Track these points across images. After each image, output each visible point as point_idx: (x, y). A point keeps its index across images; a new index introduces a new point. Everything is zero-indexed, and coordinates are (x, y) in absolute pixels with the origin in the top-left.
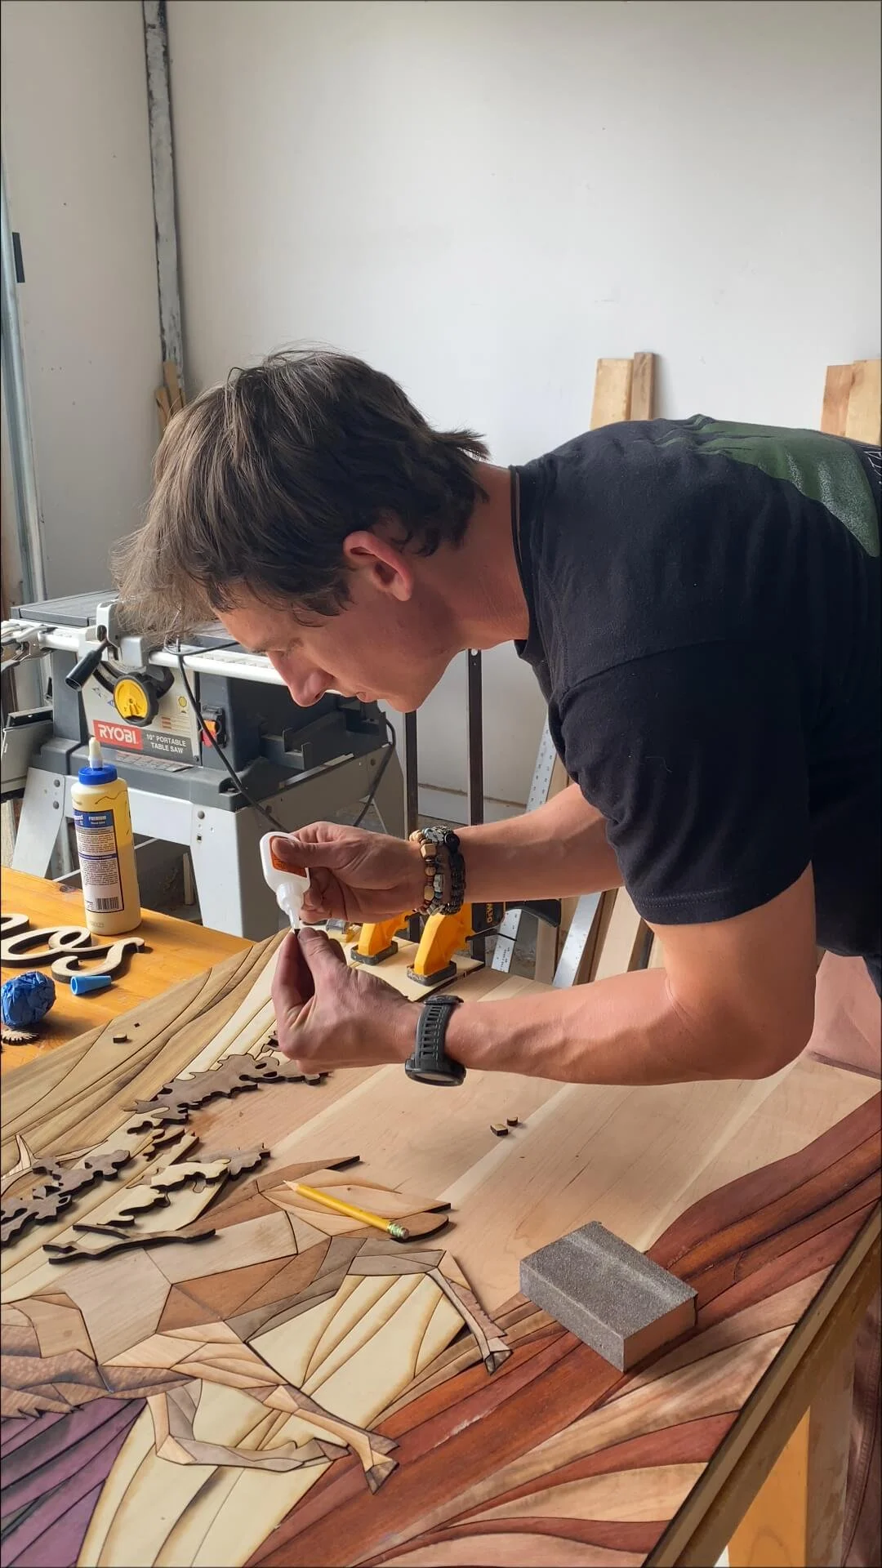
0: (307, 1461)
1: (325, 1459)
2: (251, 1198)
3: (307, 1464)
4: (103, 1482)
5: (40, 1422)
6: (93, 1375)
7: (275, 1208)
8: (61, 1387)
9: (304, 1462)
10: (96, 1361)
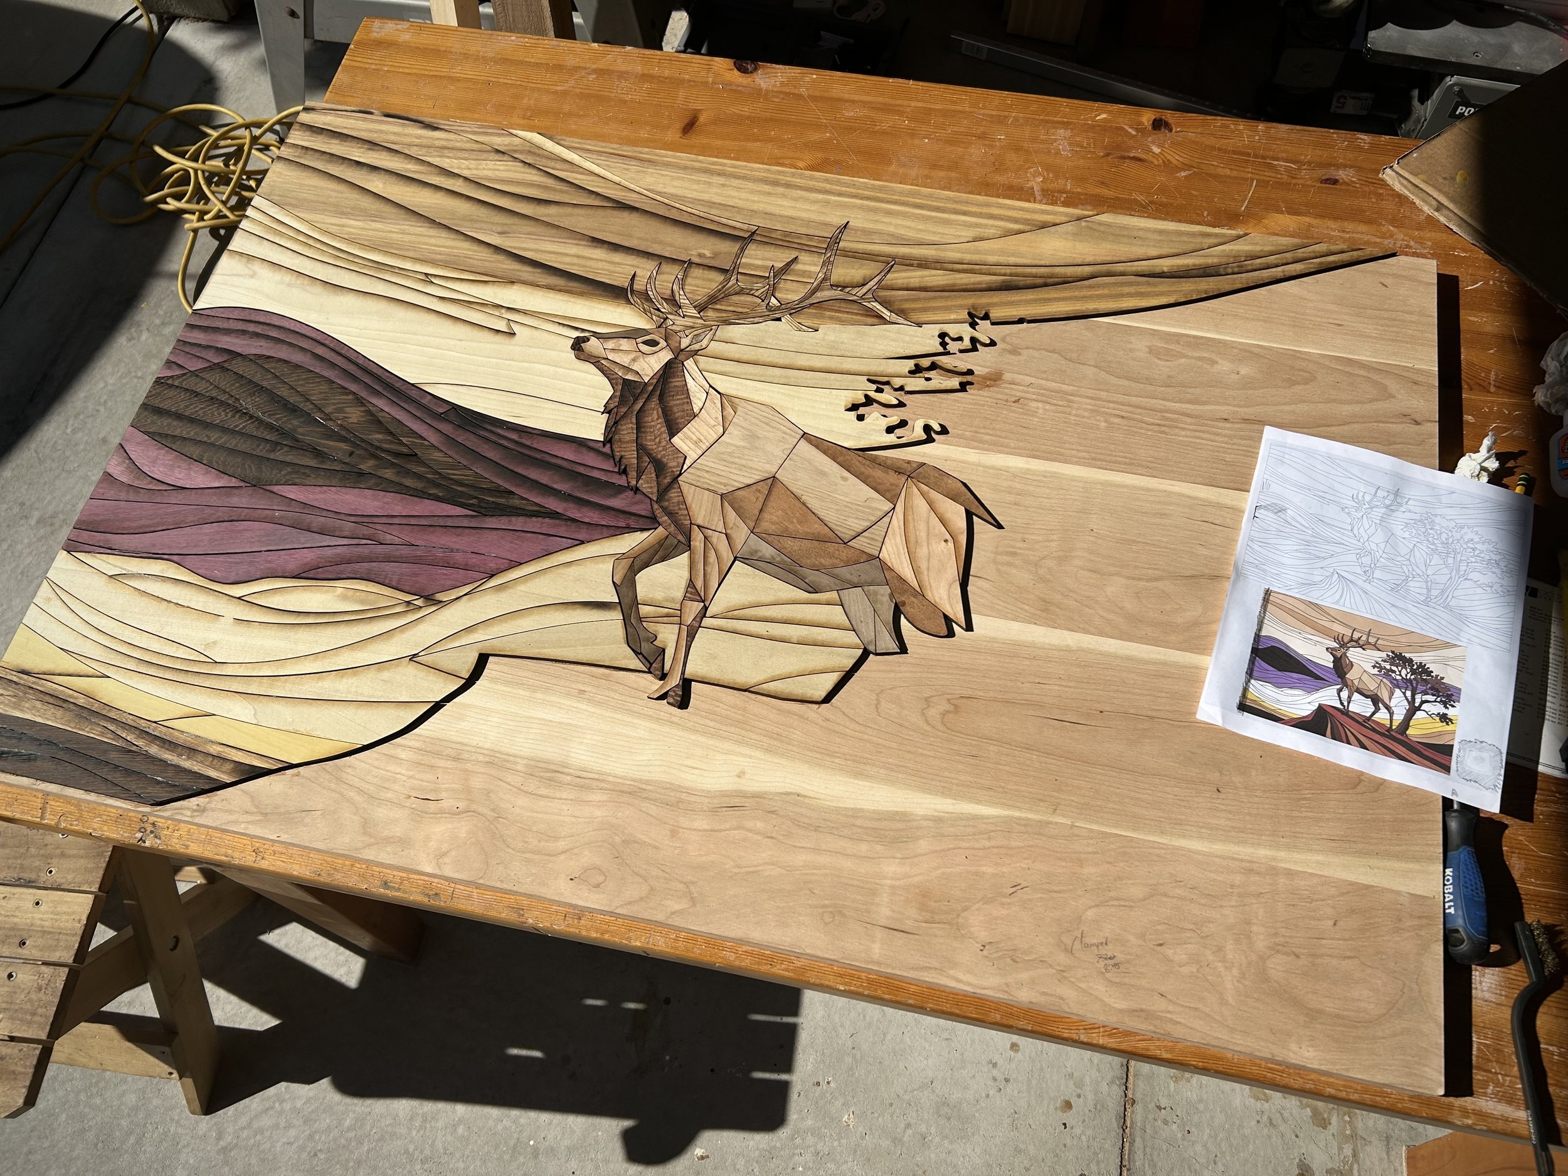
0: (643, 656)
1: (648, 665)
2: (900, 473)
3: (640, 656)
4: (582, 543)
5: (618, 476)
6: (668, 480)
7: (893, 500)
8: (651, 469)
9: (641, 653)
10: (680, 474)
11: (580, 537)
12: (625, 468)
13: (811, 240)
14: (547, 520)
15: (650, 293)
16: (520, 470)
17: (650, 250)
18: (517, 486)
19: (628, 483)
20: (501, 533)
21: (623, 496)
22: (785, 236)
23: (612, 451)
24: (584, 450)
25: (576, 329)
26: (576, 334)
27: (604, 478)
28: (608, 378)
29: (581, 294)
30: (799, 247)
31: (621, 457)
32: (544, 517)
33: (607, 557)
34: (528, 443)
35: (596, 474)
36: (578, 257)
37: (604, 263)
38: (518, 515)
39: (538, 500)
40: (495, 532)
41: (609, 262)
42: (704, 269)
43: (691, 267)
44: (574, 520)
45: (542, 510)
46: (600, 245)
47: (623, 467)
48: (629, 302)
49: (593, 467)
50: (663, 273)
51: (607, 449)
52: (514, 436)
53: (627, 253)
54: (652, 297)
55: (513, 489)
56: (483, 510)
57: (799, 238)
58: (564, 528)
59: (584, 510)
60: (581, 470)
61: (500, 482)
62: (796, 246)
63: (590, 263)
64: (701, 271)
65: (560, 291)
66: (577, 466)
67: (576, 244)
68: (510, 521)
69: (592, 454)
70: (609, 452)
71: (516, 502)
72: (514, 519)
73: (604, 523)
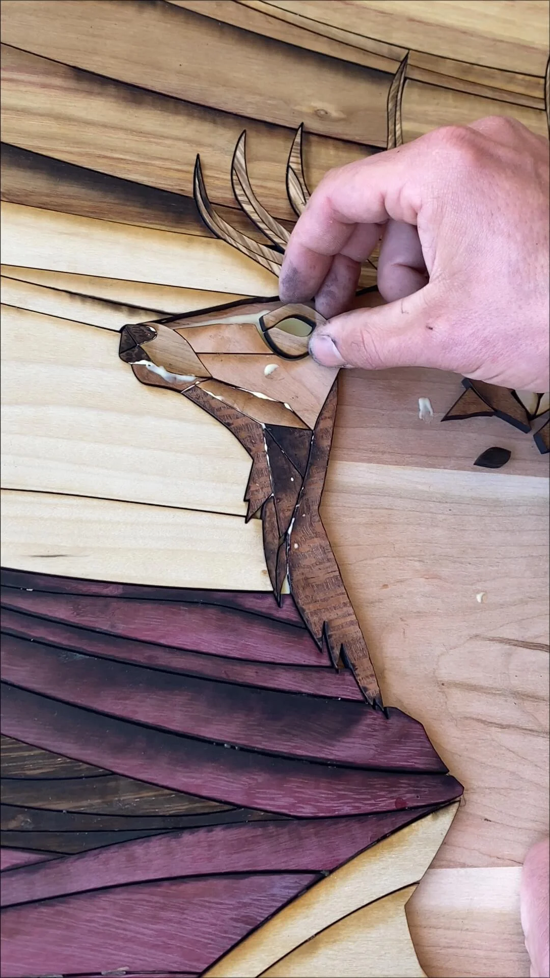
11: (309, 859)
12: (342, 654)
13: (511, 81)
14: (219, 834)
15: (247, 208)
16: (109, 703)
17: (212, 102)
18: (118, 750)
19: (363, 690)
20: (120, 897)
21: (362, 728)
22: (465, 71)
23: (299, 611)
24: (237, 620)
25: (116, 305)
26: (120, 320)
27: (307, 688)
28: (227, 426)
29: (94, 215)
30: (496, 95)
31: (325, 627)
32: (210, 827)
33: (387, 903)
34: (103, 625)
35: (285, 681)
36: (58, 117)
37: (121, 135)
38: (146, 835)
39: (182, 779)
40: (104, 900)
41: (132, 131)
42: (337, 148)
43: (309, 143)
44: (279, 819)
45: (198, 806)
46: (96, 88)
47: (337, 652)
48: (211, 234)
49: (273, 664)
50: (258, 159)
51: (286, 612)
52: (61, 611)
53: (164, 109)
54: (255, 217)
55: (109, 762)
56: (53, 845)
57: (488, 76)
58: (265, 847)
59: (294, 783)
60: (249, 675)
61: (71, 749)
62: (489, 94)
63: (90, 134)
64: (332, 152)
65: (43, 206)
66: (238, 668)
67: (44, 86)
68: (131, 858)
69: (259, 630)
70: (293, 616)
71: (129, 799)
72: (138, 849)
73: (347, 810)
